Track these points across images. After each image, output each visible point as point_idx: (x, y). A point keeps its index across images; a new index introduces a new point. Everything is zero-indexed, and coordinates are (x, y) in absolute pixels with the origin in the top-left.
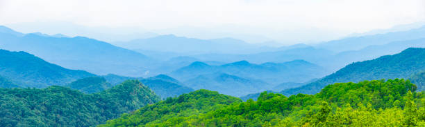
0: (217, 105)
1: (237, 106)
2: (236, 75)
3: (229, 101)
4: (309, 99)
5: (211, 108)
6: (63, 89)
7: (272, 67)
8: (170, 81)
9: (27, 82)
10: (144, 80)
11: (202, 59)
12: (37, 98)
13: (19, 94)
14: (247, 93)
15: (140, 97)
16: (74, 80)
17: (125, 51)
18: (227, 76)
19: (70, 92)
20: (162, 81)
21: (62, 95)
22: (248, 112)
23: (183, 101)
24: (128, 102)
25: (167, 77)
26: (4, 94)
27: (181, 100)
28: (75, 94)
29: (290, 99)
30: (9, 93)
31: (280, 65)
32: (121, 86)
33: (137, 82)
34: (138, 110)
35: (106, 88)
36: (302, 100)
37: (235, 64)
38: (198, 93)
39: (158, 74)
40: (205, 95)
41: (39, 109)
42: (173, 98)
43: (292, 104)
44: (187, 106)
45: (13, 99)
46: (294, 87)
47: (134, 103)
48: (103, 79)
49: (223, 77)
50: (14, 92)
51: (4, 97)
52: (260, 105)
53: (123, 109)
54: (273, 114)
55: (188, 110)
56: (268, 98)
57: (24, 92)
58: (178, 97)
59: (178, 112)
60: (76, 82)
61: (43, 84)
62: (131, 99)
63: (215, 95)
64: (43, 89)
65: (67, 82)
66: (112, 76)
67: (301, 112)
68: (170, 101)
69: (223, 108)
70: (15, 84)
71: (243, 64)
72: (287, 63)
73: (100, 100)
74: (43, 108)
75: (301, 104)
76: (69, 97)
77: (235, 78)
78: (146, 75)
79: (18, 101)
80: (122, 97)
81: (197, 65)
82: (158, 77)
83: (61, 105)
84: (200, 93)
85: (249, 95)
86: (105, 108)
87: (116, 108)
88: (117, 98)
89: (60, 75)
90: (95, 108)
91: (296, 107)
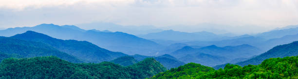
0: (201, 72)
1: (213, 73)
2: (209, 54)
3: (208, 70)
4: (255, 68)
5: (197, 74)
6: (110, 64)
7: (229, 49)
8: (171, 58)
9: (88, 60)
10: (156, 58)
11: (189, 45)
12: (96, 69)
13: (84, 67)
14: (216, 65)
15: (154, 68)
16: (115, 58)
17: (145, 40)
18: (204, 55)
19: (114, 65)
20: (166, 58)
21: (109, 67)
22: (219, 76)
23: (180, 70)
24: (147, 72)
25: (169, 56)
26: (76, 67)
27: (179, 69)
28: (117, 67)
29: (244, 68)
30: (79, 66)
31: (234, 47)
32: (143, 62)
33: (153, 59)
34: (154, 76)
35: (135, 63)
36: (251, 69)
37: (209, 47)
38: (189, 65)
39: (164, 54)
40: (193, 66)
41: (96, 76)
42: (175, 68)
43: (245, 71)
44: (183, 73)
45: (81, 70)
46: (243, 61)
47: (151, 71)
48: (132, 57)
49: (201, 55)
50: (82, 66)
51: (76, 69)
52: (226, 72)
53: (145, 76)
54: (234, 77)
55: (184, 75)
56: (230, 68)
57: (88, 66)
58: (177, 68)
59: (178, 77)
60: (117, 59)
61: (98, 61)
62: (149, 69)
63: (199, 66)
64: (98, 63)
65: (111, 59)
66: (138, 55)
67: (250, 76)
68: (173, 70)
69: (204, 74)
70: (81, 60)
71: (213, 47)
72: (238, 46)
73: (132, 70)
74: (98, 75)
75: (250, 71)
76: (113, 68)
77: (208, 55)
78: (157, 54)
79: (84, 70)
80: (144, 68)
81: (186, 48)
82: (164, 55)
83: (109, 73)
84: (190, 65)
85: (217, 66)
86: (135, 75)
87: (141, 74)
88: (141, 69)
89: (107, 55)
90: (129, 75)
91: (247, 73)
